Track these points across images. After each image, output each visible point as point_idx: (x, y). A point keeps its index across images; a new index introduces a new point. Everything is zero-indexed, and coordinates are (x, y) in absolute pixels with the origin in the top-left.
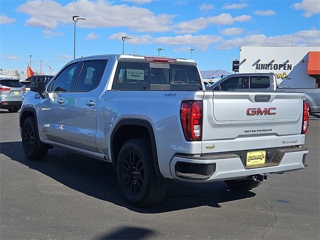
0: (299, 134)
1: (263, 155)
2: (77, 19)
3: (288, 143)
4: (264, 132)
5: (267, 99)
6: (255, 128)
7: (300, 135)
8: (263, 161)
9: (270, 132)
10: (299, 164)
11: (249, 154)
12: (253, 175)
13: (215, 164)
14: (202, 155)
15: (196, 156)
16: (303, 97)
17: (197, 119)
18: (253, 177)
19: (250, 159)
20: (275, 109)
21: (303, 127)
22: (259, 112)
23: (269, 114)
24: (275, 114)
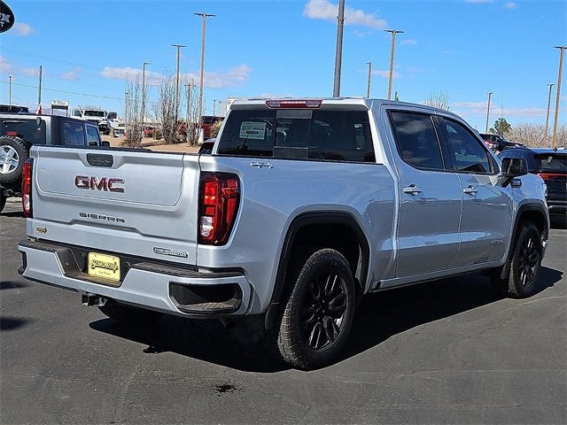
0: (193, 242)
1: (115, 263)
4: (111, 222)
5: (107, 162)
7: (195, 245)
8: (118, 275)
9: (121, 224)
11: (92, 256)
16: (193, 165)
19: (95, 264)
20: (122, 181)
23: (111, 189)
24: (122, 190)
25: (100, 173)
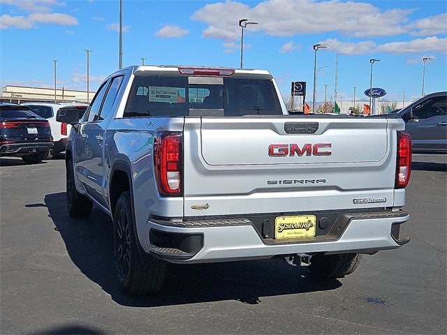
0: (391, 188)
1: (309, 221)
2: (246, 24)
3: (364, 202)
4: (309, 184)
6: (299, 178)
7: (392, 191)
8: (312, 232)
9: (322, 184)
10: (385, 238)
11: (279, 221)
12: (287, 255)
13: (201, 235)
14: (185, 219)
15: (174, 221)
16: (393, 126)
17: (175, 162)
18: (287, 259)
20: (330, 145)
21: (397, 177)
22: (295, 150)
23: (316, 153)
24: (329, 154)
25: (301, 140)
